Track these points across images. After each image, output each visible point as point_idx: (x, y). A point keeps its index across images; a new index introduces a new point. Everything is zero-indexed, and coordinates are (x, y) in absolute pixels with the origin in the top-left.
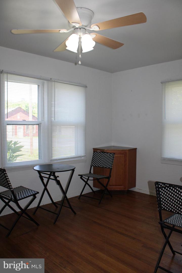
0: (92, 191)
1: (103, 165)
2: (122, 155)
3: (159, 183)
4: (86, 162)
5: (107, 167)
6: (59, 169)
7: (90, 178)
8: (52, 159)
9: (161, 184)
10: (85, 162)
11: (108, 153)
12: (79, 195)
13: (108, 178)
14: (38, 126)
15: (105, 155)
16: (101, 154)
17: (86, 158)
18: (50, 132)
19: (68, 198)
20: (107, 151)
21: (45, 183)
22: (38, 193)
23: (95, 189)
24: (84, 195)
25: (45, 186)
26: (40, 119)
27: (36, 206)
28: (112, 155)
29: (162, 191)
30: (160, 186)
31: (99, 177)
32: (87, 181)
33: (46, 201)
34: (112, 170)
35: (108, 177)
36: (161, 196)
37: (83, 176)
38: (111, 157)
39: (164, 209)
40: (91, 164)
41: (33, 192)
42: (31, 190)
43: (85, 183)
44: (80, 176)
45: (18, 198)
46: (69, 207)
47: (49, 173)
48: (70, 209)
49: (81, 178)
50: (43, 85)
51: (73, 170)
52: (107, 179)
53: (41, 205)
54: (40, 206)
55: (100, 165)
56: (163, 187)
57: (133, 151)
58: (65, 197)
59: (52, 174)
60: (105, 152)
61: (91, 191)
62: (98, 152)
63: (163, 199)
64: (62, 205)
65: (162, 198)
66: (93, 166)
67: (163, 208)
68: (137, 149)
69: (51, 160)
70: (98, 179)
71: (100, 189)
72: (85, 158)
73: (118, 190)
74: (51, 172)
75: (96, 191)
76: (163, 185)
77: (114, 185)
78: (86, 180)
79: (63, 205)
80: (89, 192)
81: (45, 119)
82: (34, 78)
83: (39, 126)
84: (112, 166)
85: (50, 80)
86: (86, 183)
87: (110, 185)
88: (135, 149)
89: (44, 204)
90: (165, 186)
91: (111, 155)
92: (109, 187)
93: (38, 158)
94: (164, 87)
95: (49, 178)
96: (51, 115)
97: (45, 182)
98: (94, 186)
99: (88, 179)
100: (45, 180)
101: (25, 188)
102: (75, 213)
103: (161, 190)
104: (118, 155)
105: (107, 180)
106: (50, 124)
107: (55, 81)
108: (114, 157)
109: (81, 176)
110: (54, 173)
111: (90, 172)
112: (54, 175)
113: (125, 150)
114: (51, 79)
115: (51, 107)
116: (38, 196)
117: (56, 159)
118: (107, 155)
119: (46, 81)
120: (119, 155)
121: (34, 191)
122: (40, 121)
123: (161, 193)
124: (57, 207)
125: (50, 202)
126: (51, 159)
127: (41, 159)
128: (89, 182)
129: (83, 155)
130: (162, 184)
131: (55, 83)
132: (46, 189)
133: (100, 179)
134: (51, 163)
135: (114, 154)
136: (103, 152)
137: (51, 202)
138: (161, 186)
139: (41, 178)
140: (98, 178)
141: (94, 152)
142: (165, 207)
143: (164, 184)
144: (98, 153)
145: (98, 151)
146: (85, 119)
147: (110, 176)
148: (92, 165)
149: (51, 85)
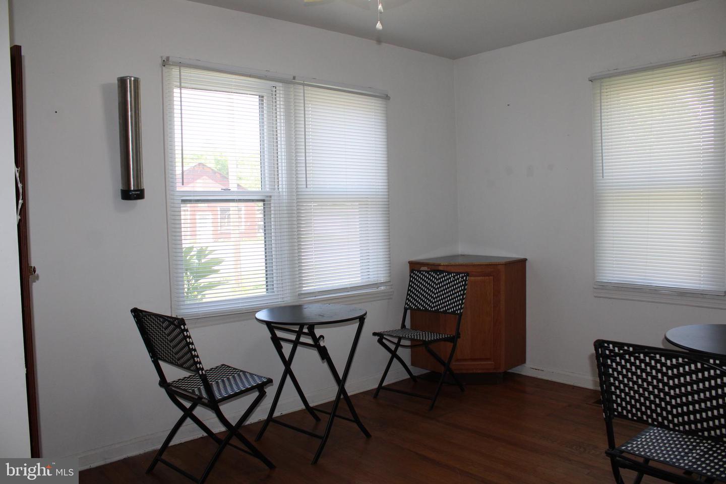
0: (409, 377)
1: (436, 306)
2: (488, 277)
3: (606, 345)
4: (391, 299)
5: (448, 309)
6: (323, 316)
7: (403, 342)
8: (303, 292)
9: (611, 346)
10: (389, 299)
11: (449, 273)
12: (376, 386)
13: (453, 340)
14: (261, 204)
15: (442, 278)
16: (432, 276)
17: (392, 288)
18: (295, 219)
19: (349, 394)
20: (448, 269)
21: (287, 357)
22: (270, 381)
23: (417, 371)
24: (388, 388)
25: (287, 363)
26: (267, 186)
27: (264, 417)
28: (462, 277)
29: (614, 364)
30: (607, 352)
31: (428, 337)
32: (396, 349)
33: (290, 403)
34: (463, 317)
35: (454, 336)
36: (612, 380)
37: (384, 336)
38: (460, 283)
39: (620, 414)
40: (406, 303)
41: (256, 378)
42: (251, 374)
43: (389, 355)
44: (377, 338)
45: (218, 397)
46: (353, 419)
47: (297, 328)
48: (355, 425)
49: (380, 342)
50: (272, 95)
51: (362, 319)
52: (451, 342)
53: (277, 414)
54: (273, 417)
55: (429, 305)
56: (617, 355)
57: (518, 267)
58: (342, 391)
59: (305, 330)
60: (442, 272)
61: (407, 376)
62: (423, 271)
63: (616, 388)
64: (334, 415)
65: (613, 384)
66: (410, 308)
67: (618, 412)
68: (527, 261)
69: (299, 295)
70: (425, 343)
71: (428, 371)
72: (388, 287)
73: (479, 371)
74: (302, 326)
75: (419, 377)
76: (616, 349)
77: (465, 360)
78: (393, 347)
79: (337, 414)
80: (401, 379)
81: (280, 186)
82: (250, 76)
83: (264, 204)
84: (461, 308)
85: (290, 82)
86: (394, 354)
87: (458, 360)
88: (523, 262)
89: (284, 413)
90: (621, 351)
91: (458, 279)
92: (454, 363)
93: (265, 290)
94: (599, 91)
95: (296, 343)
96: (297, 174)
97: (287, 353)
98: (413, 364)
99: (398, 345)
100: (287, 348)
101: (234, 369)
102: (368, 435)
103: (612, 363)
104: (477, 278)
105: (450, 345)
106: (295, 197)
107: (304, 85)
108: (466, 284)
109: (380, 337)
110: (311, 327)
111: (403, 326)
112: (311, 334)
113: (496, 265)
114: (294, 78)
115: (296, 152)
116: (271, 391)
117: (314, 291)
118: (448, 279)
119: (281, 84)
120: (479, 278)
121: (260, 377)
122: (268, 190)
123: (610, 371)
124: (317, 419)
125: (300, 406)
126: (299, 292)
127: (273, 292)
128: (401, 352)
129: (382, 280)
130: (614, 347)
131: (306, 88)
132: (288, 371)
133: (431, 342)
134: (300, 303)
135: (468, 274)
136: (435, 271)
137: (303, 407)
138: (611, 351)
139: (276, 341)
140: (425, 341)
141: (412, 271)
142: (623, 408)
143: (620, 345)
144: (421, 274)
145: (423, 268)
146: (385, 187)
147: (458, 335)
148: (408, 305)
149: (295, 95)
